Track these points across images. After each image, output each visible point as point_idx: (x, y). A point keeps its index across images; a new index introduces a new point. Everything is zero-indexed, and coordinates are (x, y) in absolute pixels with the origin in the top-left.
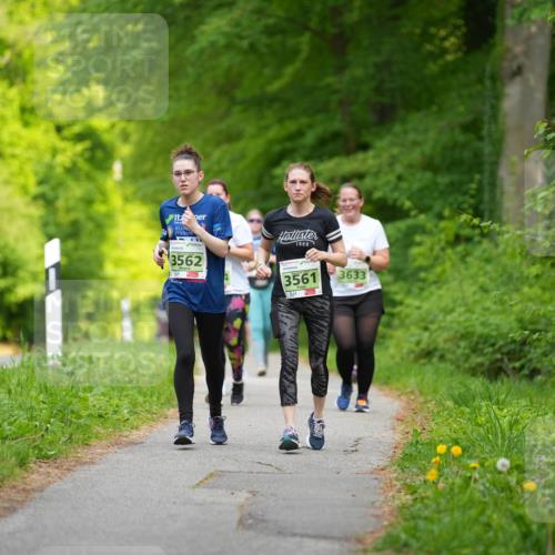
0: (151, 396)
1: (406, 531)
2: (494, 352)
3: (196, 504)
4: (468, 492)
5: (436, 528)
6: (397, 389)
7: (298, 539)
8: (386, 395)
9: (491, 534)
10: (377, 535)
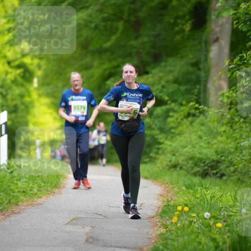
0: (48, 183)
1: (162, 245)
2: (205, 166)
3: (66, 232)
4: (191, 227)
5: (176, 244)
6: (160, 182)
7: (112, 248)
8: (155, 184)
9: (201, 247)
10: (148, 247)
